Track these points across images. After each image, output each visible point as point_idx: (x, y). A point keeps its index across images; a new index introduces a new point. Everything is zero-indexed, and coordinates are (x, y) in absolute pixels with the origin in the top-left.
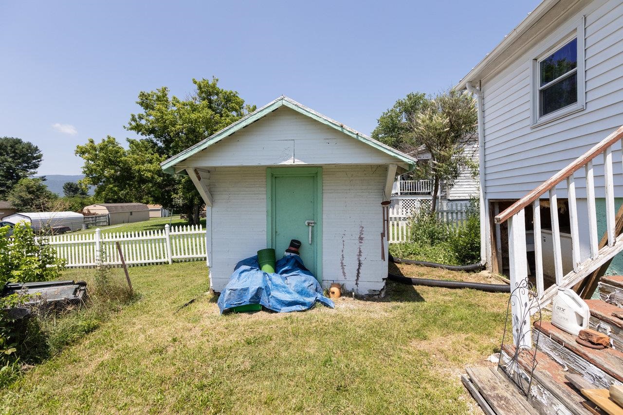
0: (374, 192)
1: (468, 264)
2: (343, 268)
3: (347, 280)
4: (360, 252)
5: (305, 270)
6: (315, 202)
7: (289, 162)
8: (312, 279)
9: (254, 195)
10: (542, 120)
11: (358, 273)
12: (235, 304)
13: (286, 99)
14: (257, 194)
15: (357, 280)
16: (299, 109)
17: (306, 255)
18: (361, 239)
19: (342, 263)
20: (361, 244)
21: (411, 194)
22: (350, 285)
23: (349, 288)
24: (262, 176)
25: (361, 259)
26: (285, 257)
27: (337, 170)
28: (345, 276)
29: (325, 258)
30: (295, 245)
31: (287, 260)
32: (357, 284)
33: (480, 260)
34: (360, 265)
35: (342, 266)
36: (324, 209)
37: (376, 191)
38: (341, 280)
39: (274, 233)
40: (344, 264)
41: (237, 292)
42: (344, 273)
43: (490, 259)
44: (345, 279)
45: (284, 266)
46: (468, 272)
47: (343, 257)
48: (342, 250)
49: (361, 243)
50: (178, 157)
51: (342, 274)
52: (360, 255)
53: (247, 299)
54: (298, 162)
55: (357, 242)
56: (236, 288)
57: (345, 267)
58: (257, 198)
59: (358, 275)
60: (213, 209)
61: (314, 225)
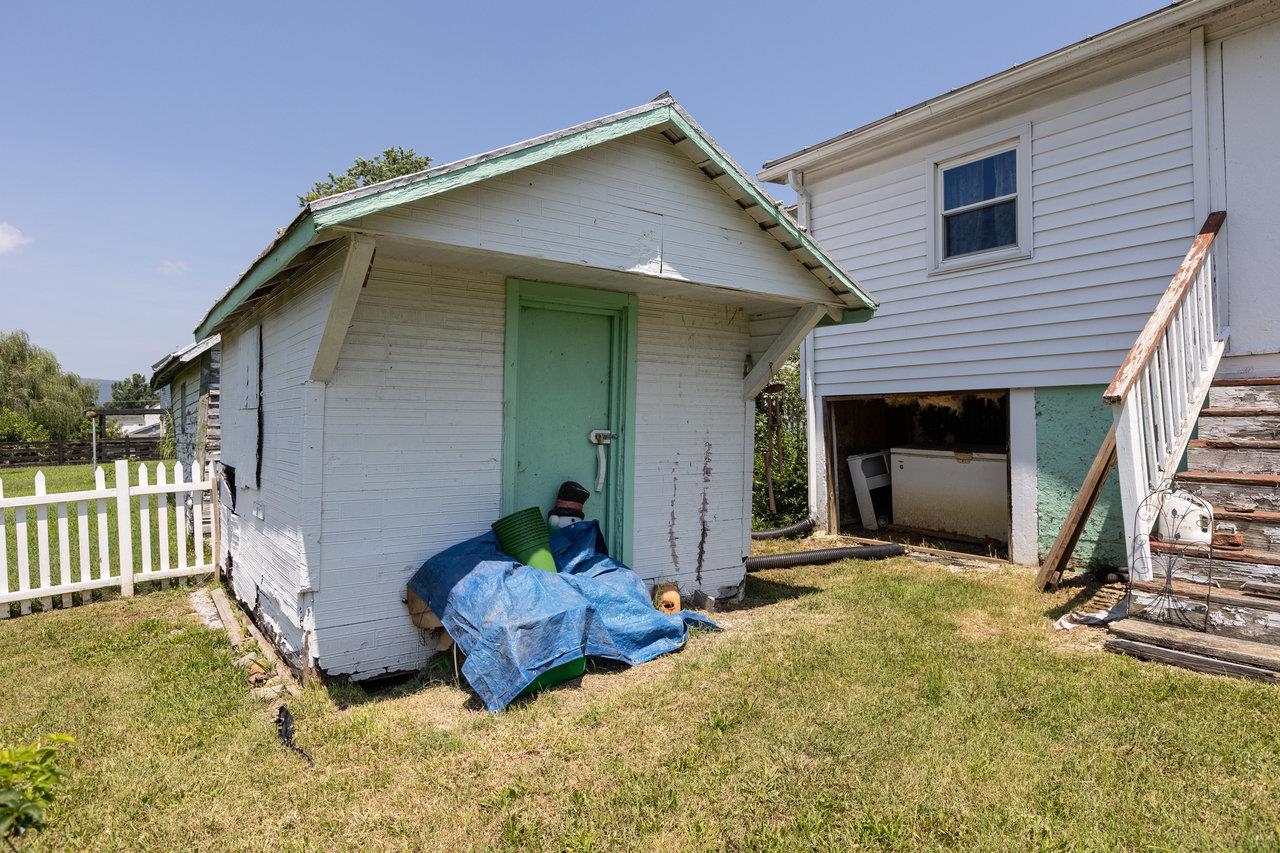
0: (730, 367)
1: (786, 525)
2: (673, 546)
3: (681, 571)
4: (705, 502)
7: (650, 269)
9: (467, 354)
10: (948, 264)
11: (702, 552)
12: (538, 668)
13: (677, 107)
14: (476, 350)
15: (699, 570)
16: (702, 142)
19: (671, 533)
20: (707, 484)
22: (686, 583)
23: (684, 590)
24: (493, 299)
25: (706, 519)
27: (665, 307)
28: (676, 563)
30: (571, 495)
32: (699, 578)
33: (808, 513)
34: (704, 535)
35: (671, 539)
36: (639, 400)
37: (733, 363)
38: (669, 574)
40: (675, 535)
41: (539, 631)
42: (674, 556)
43: (824, 508)
44: (678, 570)
46: (793, 539)
47: (673, 519)
48: (672, 502)
49: (707, 481)
50: (379, 193)
51: (671, 559)
52: (704, 510)
54: (670, 273)
55: (701, 478)
56: (535, 620)
57: (676, 541)
58: (476, 362)
59: (700, 559)
60: (331, 391)
61: (612, 438)
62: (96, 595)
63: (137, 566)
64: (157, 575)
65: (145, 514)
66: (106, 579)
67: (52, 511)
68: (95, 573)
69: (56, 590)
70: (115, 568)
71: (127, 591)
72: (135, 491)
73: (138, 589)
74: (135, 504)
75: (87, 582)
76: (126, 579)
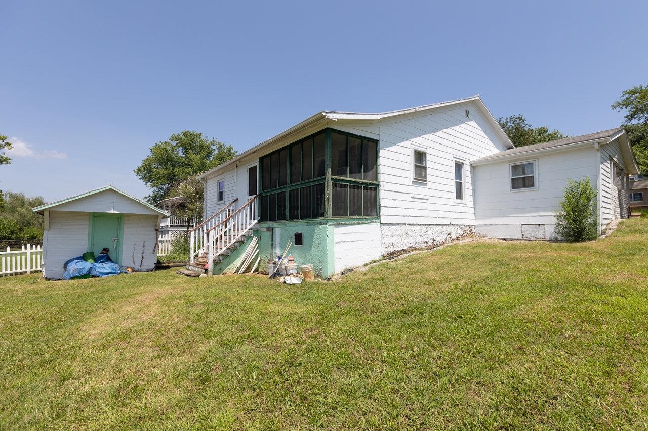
2: (134, 260)
3: (136, 265)
5: (112, 261)
6: (119, 230)
7: (111, 212)
8: (117, 265)
13: (112, 186)
15: (141, 265)
16: (119, 191)
17: (112, 255)
18: (144, 246)
20: (144, 249)
21: (180, 226)
22: (137, 267)
23: (136, 269)
25: (143, 255)
26: (99, 256)
29: (123, 256)
30: (106, 250)
31: (101, 258)
32: (141, 267)
34: (143, 258)
36: (124, 232)
38: (132, 265)
39: (93, 244)
40: (134, 258)
41: (78, 270)
42: (134, 262)
45: (101, 259)
47: (134, 255)
48: (134, 252)
52: (143, 253)
53: (84, 272)
54: (116, 212)
55: (142, 247)
59: (141, 263)
60: (49, 232)
61: (118, 240)
62: (21, 273)
63: (32, 267)
64: (37, 269)
65: (34, 256)
66: (24, 270)
67: (11, 255)
68: (21, 269)
69: (11, 272)
70: (26, 268)
71: (29, 273)
72: (32, 251)
73: (32, 272)
74: (32, 253)
75: (19, 270)
76: (29, 270)
